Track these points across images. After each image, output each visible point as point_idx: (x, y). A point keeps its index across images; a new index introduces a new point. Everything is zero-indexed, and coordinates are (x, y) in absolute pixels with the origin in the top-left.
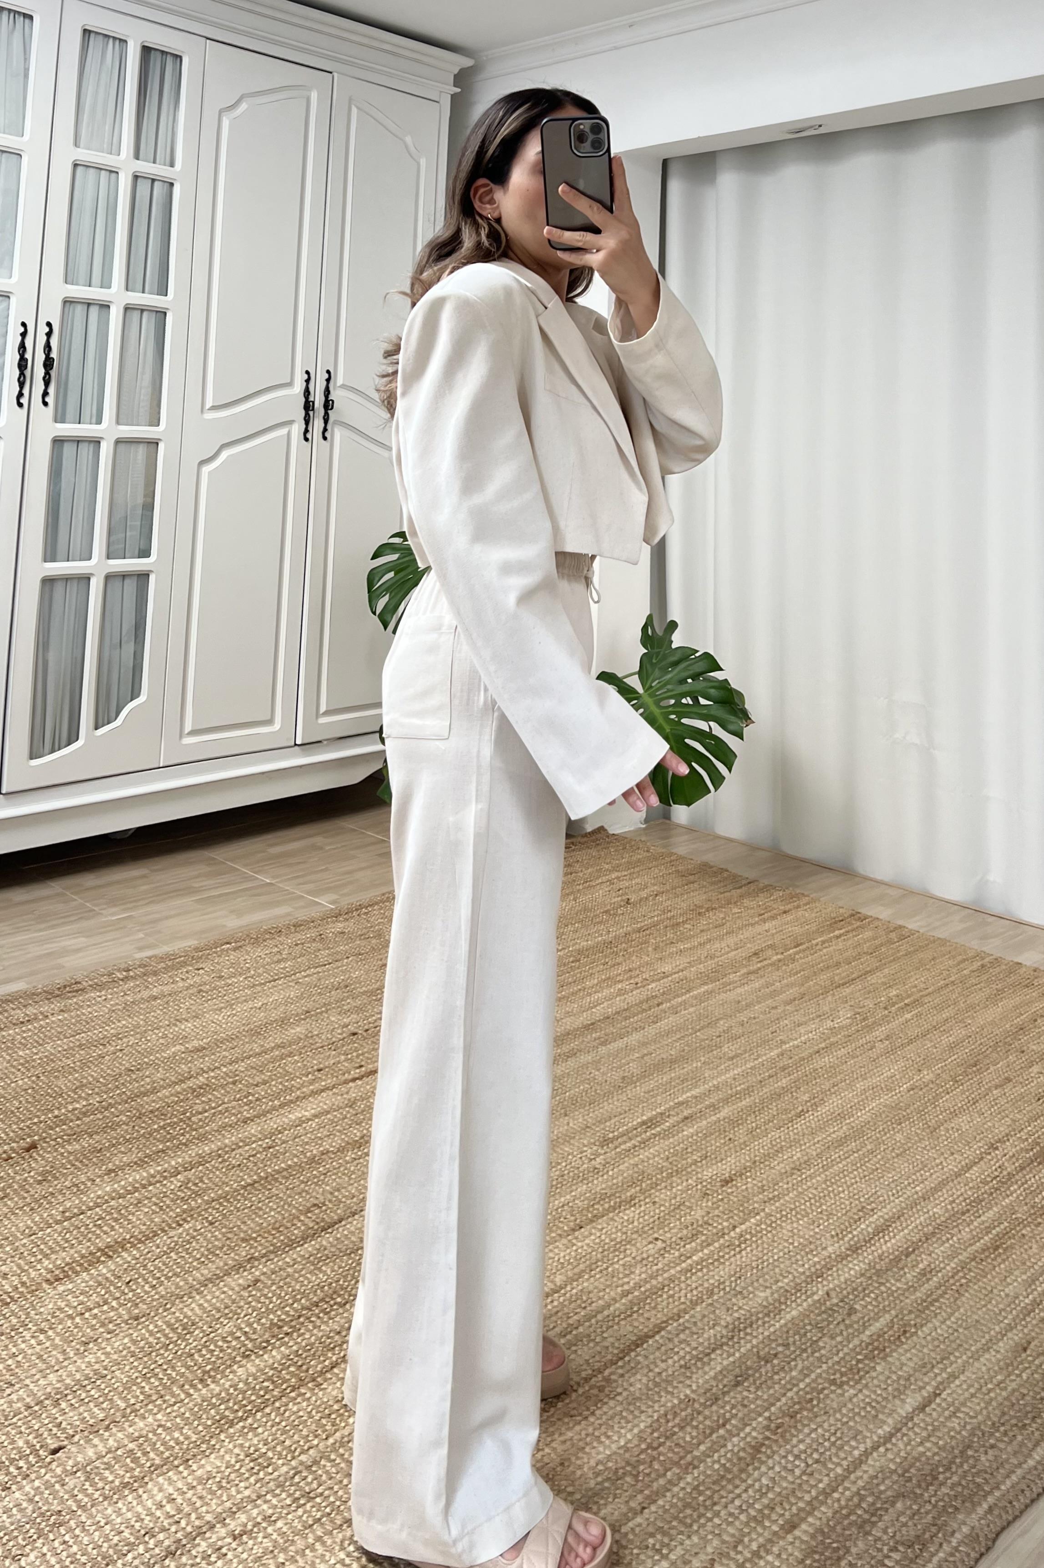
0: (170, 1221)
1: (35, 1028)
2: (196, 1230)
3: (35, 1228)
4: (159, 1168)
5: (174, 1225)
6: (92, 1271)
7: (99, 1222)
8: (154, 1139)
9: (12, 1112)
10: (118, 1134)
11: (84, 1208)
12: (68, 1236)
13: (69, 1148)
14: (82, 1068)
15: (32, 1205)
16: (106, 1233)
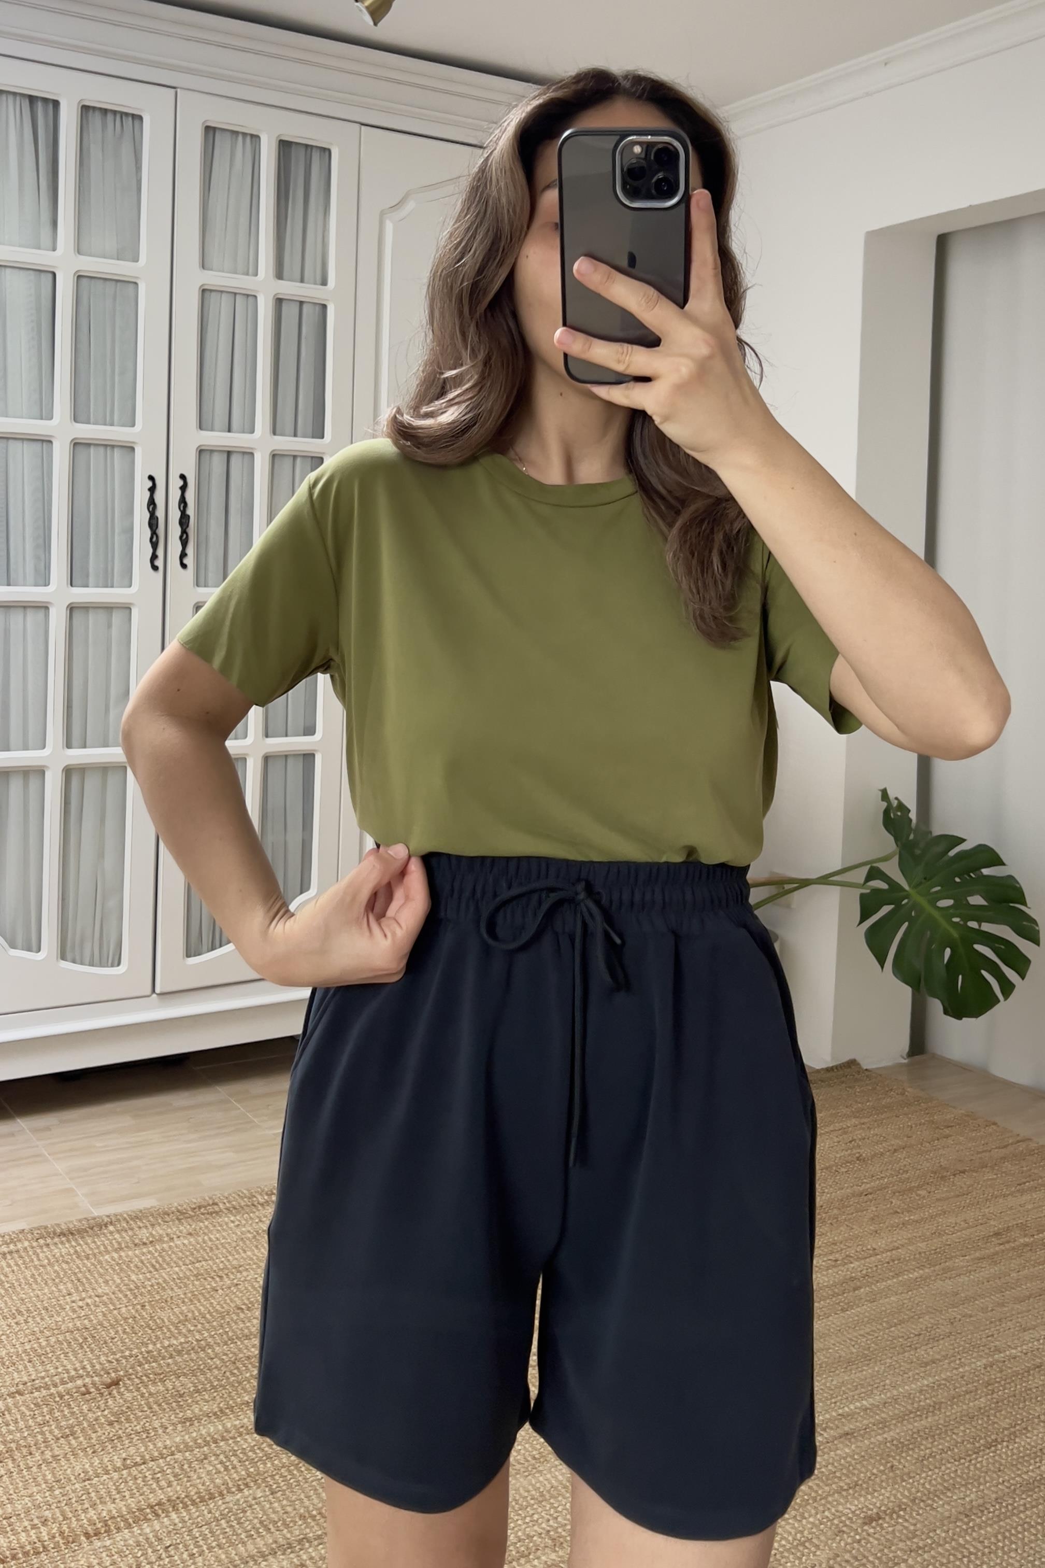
0: (230, 1485)
1: (156, 1250)
2: (255, 1498)
3: (91, 1473)
4: (237, 1422)
5: (234, 1490)
6: (135, 1529)
7: (159, 1475)
8: (243, 1389)
9: (105, 1343)
10: (206, 1379)
11: (147, 1457)
12: (122, 1486)
13: (153, 1389)
14: (191, 1301)
15: (97, 1447)
16: (161, 1488)
